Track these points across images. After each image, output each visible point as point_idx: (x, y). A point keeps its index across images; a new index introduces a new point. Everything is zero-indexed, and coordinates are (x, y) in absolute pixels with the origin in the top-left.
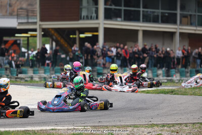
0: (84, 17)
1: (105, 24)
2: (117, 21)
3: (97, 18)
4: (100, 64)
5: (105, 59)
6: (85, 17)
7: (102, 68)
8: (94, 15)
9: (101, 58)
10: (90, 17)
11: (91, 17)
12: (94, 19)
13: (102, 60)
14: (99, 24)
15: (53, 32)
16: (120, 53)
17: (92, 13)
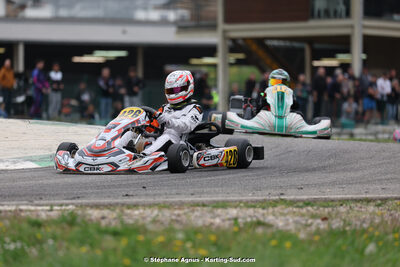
0: (319, 12)
1: (365, 27)
2: (392, 20)
3: (348, 14)
4: (348, 114)
5: (360, 102)
6: (322, 14)
7: (352, 122)
8: (342, 8)
9: (351, 100)
10: (332, 13)
11: (335, 12)
12: (341, 17)
13: (354, 105)
14: (352, 27)
15: (254, 47)
16: (397, 88)
17: (338, 4)
